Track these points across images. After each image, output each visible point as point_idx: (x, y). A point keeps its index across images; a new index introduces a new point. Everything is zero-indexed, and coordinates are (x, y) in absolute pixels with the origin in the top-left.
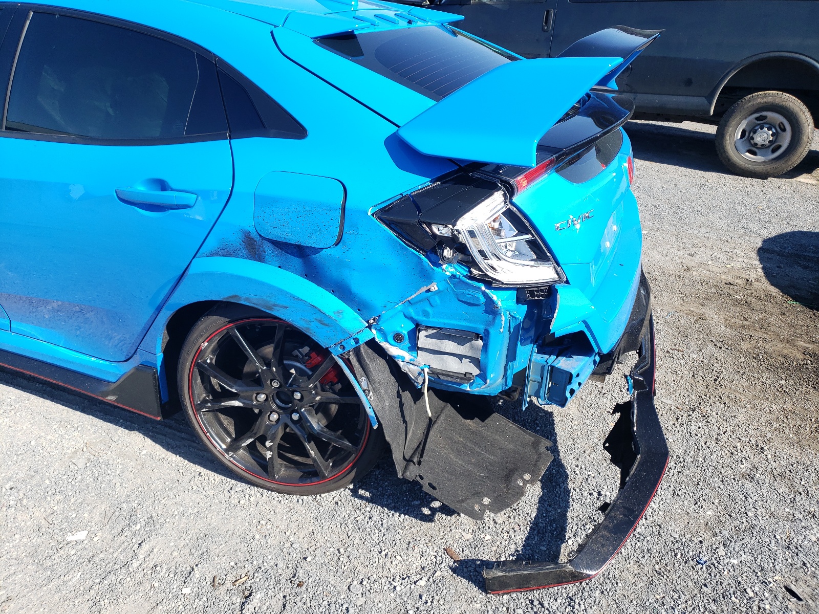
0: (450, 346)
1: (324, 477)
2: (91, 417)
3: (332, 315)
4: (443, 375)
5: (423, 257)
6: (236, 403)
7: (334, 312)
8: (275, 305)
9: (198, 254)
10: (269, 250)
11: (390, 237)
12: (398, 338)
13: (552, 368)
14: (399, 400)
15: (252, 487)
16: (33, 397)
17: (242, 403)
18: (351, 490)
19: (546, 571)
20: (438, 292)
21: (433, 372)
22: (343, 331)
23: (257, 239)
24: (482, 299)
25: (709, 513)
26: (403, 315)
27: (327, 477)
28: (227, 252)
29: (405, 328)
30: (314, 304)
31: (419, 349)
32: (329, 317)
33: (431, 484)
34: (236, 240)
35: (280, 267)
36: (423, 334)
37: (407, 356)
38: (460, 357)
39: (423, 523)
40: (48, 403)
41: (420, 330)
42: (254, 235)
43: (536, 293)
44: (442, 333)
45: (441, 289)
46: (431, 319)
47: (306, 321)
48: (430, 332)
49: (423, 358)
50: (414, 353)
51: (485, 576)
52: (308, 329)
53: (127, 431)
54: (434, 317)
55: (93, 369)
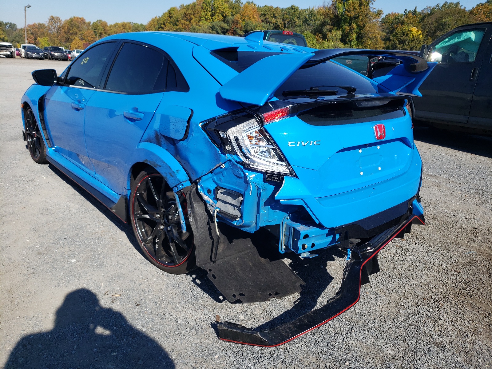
0: (229, 199)
1: (176, 264)
2: (112, 222)
3: (175, 171)
4: (225, 214)
5: (217, 148)
6: (147, 216)
7: (176, 171)
8: (157, 165)
9: (141, 141)
10: (163, 141)
11: (206, 138)
12: (209, 191)
13: (294, 229)
14: (208, 226)
15: (151, 264)
16: (98, 211)
17: (150, 217)
18: (193, 278)
19: (247, 333)
20: (225, 169)
21: (220, 212)
22: (178, 180)
23: (160, 135)
24: (242, 175)
25: (390, 352)
26: (212, 181)
27: (177, 263)
28: (149, 140)
29: (213, 187)
30: (169, 166)
31: (218, 199)
32: (174, 172)
33: (214, 275)
34: (152, 135)
35: (167, 150)
36: (220, 191)
37: (211, 201)
38: (234, 206)
39: (215, 301)
40: (101, 214)
41: (219, 190)
42: (159, 133)
43: (273, 177)
44: (228, 192)
45: (226, 167)
46: (223, 184)
47: (166, 173)
48: (223, 191)
49: (219, 204)
50: (216, 201)
51: (218, 328)
52: (166, 177)
53: (121, 231)
54: (224, 182)
55: (109, 195)
